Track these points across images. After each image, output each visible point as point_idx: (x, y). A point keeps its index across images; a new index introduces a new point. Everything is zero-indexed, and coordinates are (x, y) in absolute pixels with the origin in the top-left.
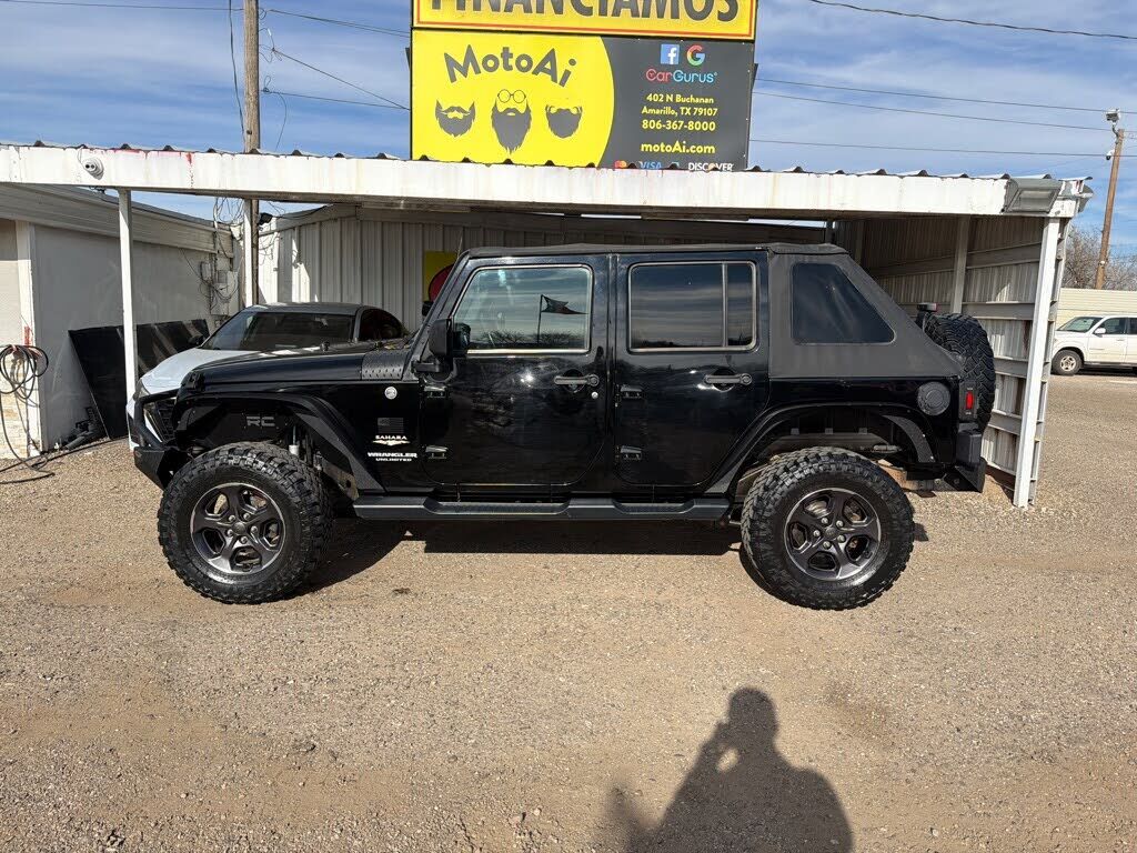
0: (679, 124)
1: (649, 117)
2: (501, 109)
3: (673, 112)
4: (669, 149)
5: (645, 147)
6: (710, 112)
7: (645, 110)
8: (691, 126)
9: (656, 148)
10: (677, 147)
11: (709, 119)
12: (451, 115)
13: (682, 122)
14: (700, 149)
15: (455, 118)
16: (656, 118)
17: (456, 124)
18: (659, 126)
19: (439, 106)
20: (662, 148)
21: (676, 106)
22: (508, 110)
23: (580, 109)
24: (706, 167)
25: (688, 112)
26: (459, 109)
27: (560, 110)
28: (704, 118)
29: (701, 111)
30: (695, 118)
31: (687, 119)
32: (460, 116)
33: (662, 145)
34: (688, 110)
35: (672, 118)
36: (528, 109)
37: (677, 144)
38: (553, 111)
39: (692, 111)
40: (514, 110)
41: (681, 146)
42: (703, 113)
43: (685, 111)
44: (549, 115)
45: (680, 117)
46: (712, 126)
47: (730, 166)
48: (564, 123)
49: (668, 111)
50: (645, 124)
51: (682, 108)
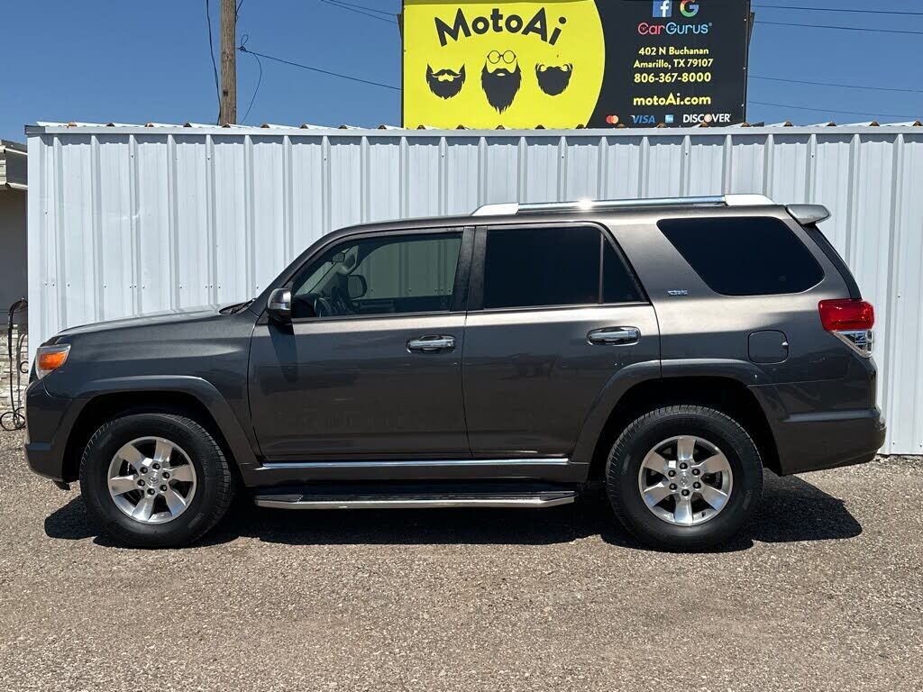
0: (672, 77)
1: (641, 71)
2: (491, 70)
3: (666, 65)
4: (662, 102)
5: (637, 101)
6: (705, 63)
7: (637, 64)
8: (685, 78)
9: (649, 102)
10: (671, 100)
11: (704, 70)
12: (441, 78)
13: (676, 75)
14: (695, 101)
15: (446, 81)
16: (648, 71)
17: (446, 86)
18: (651, 79)
19: (429, 70)
20: (655, 100)
21: (668, 58)
22: (498, 71)
23: (570, 67)
24: (702, 118)
25: (682, 64)
26: (450, 72)
27: (549, 68)
28: (698, 70)
29: (695, 62)
30: (689, 70)
31: (680, 71)
32: (451, 78)
33: (655, 98)
34: (682, 62)
35: (665, 71)
36: (518, 69)
37: (671, 96)
38: (543, 69)
39: (686, 63)
40: (504, 71)
41: (675, 97)
42: (699, 65)
43: (679, 63)
44: (539, 73)
45: (673, 70)
46: (708, 77)
47: (727, 117)
48: (554, 81)
49: (661, 64)
50: (637, 78)
51: (676, 61)
